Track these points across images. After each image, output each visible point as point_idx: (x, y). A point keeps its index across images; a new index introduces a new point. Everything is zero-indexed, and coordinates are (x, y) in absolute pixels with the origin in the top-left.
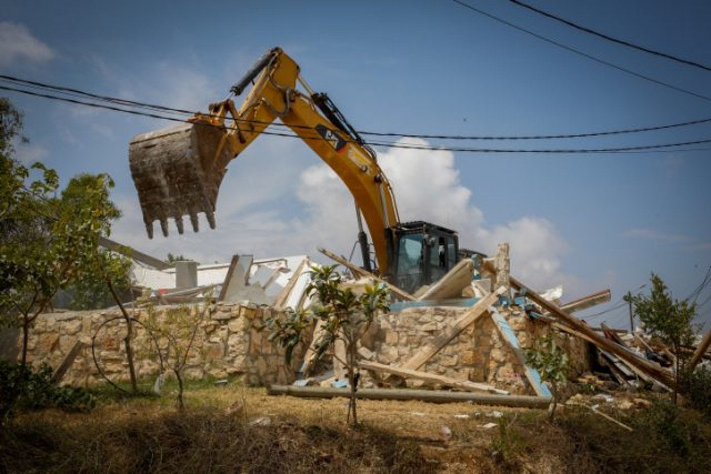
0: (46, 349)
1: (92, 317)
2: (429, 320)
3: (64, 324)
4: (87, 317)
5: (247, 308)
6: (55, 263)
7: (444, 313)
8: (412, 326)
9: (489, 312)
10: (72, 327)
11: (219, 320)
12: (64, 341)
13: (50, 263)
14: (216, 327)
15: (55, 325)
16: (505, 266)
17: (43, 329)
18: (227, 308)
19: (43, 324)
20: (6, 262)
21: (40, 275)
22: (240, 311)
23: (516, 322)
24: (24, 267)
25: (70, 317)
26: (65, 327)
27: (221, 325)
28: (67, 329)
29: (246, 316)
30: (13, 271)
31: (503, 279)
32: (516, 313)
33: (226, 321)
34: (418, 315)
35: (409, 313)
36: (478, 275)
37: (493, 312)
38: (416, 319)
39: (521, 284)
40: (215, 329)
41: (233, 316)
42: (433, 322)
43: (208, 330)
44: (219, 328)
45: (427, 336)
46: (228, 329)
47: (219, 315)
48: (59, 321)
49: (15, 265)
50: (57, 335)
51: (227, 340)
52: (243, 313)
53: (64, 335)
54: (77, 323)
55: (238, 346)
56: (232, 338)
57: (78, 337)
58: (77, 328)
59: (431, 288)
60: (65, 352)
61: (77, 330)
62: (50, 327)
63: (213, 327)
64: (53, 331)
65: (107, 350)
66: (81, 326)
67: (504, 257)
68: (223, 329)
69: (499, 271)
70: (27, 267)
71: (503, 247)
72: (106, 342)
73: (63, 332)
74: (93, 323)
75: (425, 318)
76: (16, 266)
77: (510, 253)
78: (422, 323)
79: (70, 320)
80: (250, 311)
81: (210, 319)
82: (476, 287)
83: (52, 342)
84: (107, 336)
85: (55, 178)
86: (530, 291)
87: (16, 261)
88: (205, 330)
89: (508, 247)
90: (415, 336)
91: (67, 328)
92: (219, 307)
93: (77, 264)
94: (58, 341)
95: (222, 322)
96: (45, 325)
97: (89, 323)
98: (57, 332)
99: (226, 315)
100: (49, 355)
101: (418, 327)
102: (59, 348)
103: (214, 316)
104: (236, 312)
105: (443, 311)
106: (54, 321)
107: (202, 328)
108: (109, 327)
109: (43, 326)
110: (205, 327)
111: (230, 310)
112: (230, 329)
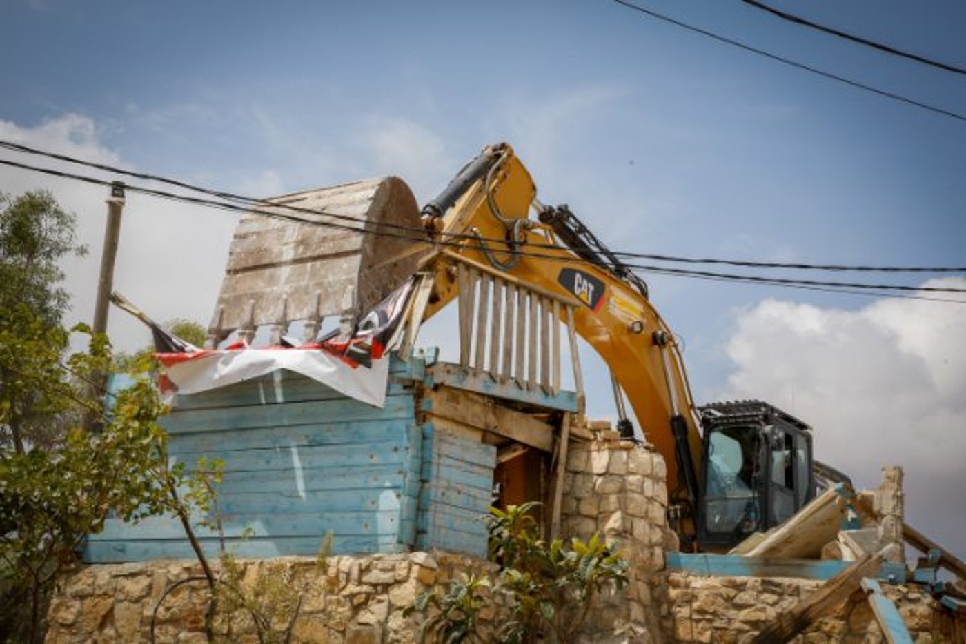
0: (93, 624)
1: (169, 572)
2: (752, 602)
3: (122, 581)
4: (160, 571)
5: (421, 566)
6: (79, 493)
7: (778, 590)
8: (721, 610)
9: (865, 590)
10: (135, 587)
11: (375, 585)
12: (121, 611)
13: (72, 493)
14: (369, 597)
15: (109, 583)
16: (894, 508)
17: (90, 590)
18: (387, 566)
19: (90, 581)
20: (6, 491)
21: (57, 512)
22: (410, 569)
23: (912, 614)
24: (31, 500)
25: (133, 571)
26: (124, 587)
27: (377, 593)
28: (128, 592)
29: (419, 580)
30: (18, 505)
31: (890, 532)
32: (913, 596)
33: (386, 587)
34: (732, 592)
35: (714, 587)
36: (853, 519)
37: (871, 591)
38: (729, 599)
39: (931, 543)
40: (367, 600)
41: (398, 578)
42: (759, 605)
43: (356, 601)
44: (373, 599)
45: (748, 631)
46: (390, 602)
47: (375, 576)
48: (116, 576)
49: (20, 495)
50: (111, 600)
51: (386, 621)
52: (414, 574)
53: (121, 601)
54: (144, 582)
55: (404, 633)
56: (395, 617)
57: (143, 606)
58: (143, 590)
59: (768, 536)
60: (121, 630)
61: (144, 593)
62: (100, 587)
63: (364, 596)
64: (105, 594)
65: (190, 630)
66: (150, 587)
67: (891, 493)
68: (380, 601)
69: (883, 516)
70: (36, 500)
71: (892, 473)
72: (189, 615)
73: (121, 597)
74: (169, 582)
75: (744, 597)
76: (21, 498)
77: (904, 484)
78: (740, 607)
79: (132, 575)
80: (428, 571)
81: (360, 583)
82: (846, 544)
83: (103, 613)
84: (191, 606)
85: (107, 347)
86: (949, 556)
87: (21, 490)
88: (351, 601)
89: (901, 474)
90: (725, 629)
91: (126, 590)
92: (375, 562)
93: (116, 495)
94: (110, 612)
95: (379, 588)
96: (93, 583)
97: (163, 582)
98: (110, 597)
99: (386, 577)
100: (96, 635)
101: (732, 613)
102: (112, 623)
103: (365, 579)
104: (403, 573)
105: (779, 585)
106: (107, 577)
107: (345, 597)
108: (193, 589)
109: (89, 585)
110: (352, 596)
111: (393, 569)
112: (393, 602)
